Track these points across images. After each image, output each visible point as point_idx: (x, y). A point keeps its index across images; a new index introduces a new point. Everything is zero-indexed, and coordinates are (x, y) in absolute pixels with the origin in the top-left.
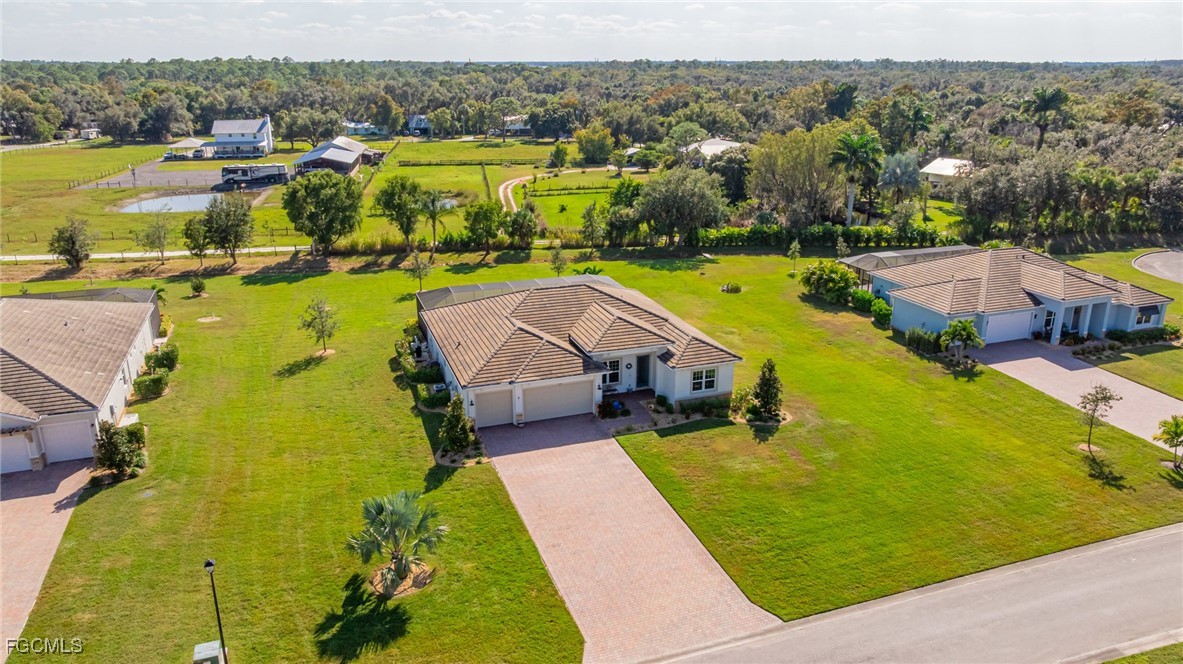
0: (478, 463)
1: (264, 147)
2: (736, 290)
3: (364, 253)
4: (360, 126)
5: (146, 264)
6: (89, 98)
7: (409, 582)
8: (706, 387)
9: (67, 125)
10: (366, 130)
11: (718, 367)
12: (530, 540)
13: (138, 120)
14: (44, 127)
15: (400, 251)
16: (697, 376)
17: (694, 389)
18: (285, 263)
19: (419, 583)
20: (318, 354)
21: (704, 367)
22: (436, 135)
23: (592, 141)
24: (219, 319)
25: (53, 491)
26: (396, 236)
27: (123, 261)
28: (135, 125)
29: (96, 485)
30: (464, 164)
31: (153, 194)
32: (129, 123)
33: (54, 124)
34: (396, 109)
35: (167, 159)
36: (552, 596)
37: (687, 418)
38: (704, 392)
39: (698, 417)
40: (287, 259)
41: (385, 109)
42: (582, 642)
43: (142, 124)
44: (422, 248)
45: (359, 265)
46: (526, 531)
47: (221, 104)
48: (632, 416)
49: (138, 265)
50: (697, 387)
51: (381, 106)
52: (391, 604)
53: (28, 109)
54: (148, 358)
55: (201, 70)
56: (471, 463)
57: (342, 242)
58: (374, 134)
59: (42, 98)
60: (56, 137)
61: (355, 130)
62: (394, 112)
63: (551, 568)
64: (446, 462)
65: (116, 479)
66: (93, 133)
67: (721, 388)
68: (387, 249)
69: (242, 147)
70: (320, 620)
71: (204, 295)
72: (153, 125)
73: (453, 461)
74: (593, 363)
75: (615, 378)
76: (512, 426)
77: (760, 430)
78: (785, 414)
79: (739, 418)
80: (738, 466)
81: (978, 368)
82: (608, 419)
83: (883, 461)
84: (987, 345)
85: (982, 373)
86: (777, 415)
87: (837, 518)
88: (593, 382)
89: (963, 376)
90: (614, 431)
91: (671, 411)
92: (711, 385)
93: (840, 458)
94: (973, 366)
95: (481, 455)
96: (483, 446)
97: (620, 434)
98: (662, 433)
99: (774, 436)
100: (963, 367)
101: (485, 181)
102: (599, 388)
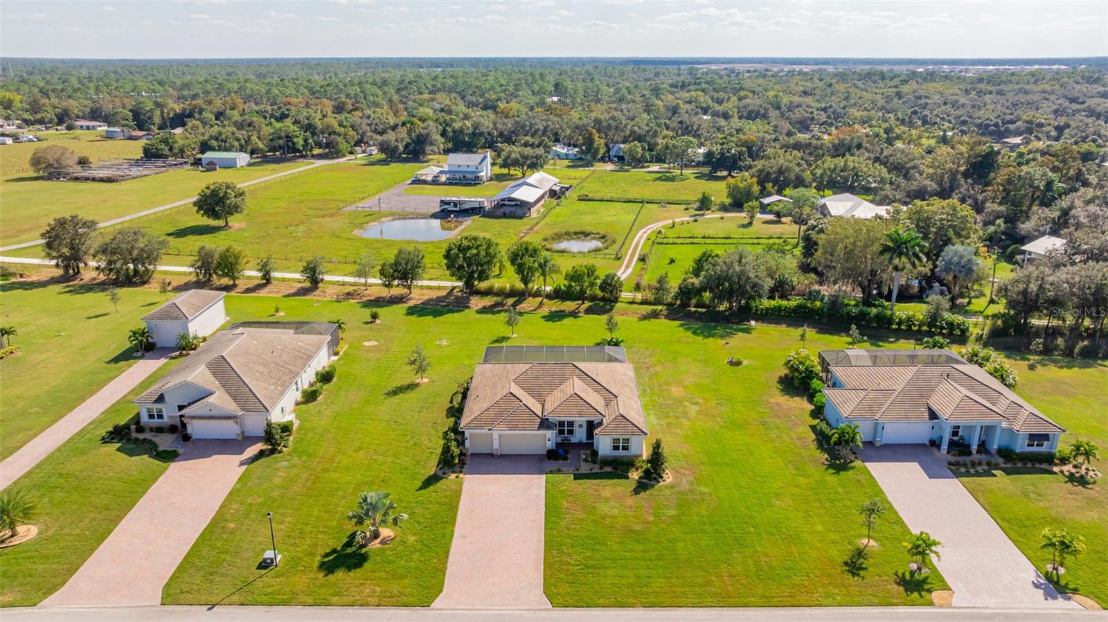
0: (457, 477)
1: (483, 176)
3: (497, 294)
4: (571, 152)
5: (355, 288)
7: (379, 540)
8: (623, 449)
10: (575, 155)
11: (631, 437)
12: (453, 531)
13: (404, 143)
14: (344, 146)
15: (521, 296)
16: (616, 440)
17: (614, 450)
18: (442, 297)
19: (383, 542)
20: (417, 381)
21: (621, 438)
22: (630, 164)
23: (739, 188)
24: (376, 343)
25: (241, 453)
26: (520, 285)
28: (401, 147)
29: (262, 454)
31: (390, 218)
32: (397, 146)
33: (349, 143)
34: (599, 142)
35: (414, 182)
36: (443, 564)
37: (601, 468)
38: (621, 453)
39: (609, 469)
41: (589, 141)
42: (441, 592)
43: (407, 146)
44: (537, 294)
45: (490, 304)
46: (455, 525)
47: (468, 128)
48: (569, 461)
50: (616, 448)
51: (586, 136)
52: (364, 550)
54: (317, 374)
56: (453, 476)
57: (483, 285)
62: (596, 144)
63: (452, 549)
64: (440, 473)
65: (272, 452)
66: (375, 151)
67: (633, 450)
68: (513, 293)
69: (467, 176)
70: (328, 551)
71: (378, 321)
72: (414, 148)
73: (444, 473)
74: (545, 424)
75: (571, 432)
76: (491, 455)
77: (641, 487)
78: (668, 477)
79: (635, 475)
80: (604, 508)
81: (853, 464)
82: (552, 461)
83: (704, 523)
84: (884, 445)
85: (854, 468)
86: (662, 477)
87: (636, 554)
88: (545, 435)
89: (834, 469)
90: (549, 469)
91: (594, 462)
92: (626, 448)
93: (676, 516)
94: (851, 461)
95: (461, 472)
96: (466, 466)
97: (551, 472)
98: (577, 477)
99: (648, 492)
100: (842, 461)
101: (633, 222)
102: (549, 440)
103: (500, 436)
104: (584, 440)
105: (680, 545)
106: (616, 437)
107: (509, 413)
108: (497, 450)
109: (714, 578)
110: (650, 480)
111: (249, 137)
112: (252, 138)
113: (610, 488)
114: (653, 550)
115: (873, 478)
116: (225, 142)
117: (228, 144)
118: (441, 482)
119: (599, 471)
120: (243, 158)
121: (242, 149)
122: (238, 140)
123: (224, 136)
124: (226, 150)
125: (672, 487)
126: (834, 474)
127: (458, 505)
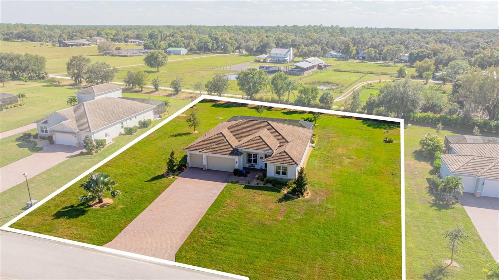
0: (173, 178)
1: (288, 59)
2: (390, 141)
4: (338, 54)
6: (249, 39)
7: (101, 204)
8: (282, 174)
9: (238, 48)
10: (340, 56)
11: (288, 166)
14: (230, 48)
16: (278, 167)
17: (276, 174)
19: (102, 206)
20: (192, 132)
21: (282, 165)
22: (368, 60)
23: (423, 67)
25: (72, 153)
28: (255, 49)
30: (360, 73)
31: (234, 73)
32: (253, 48)
33: (233, 47)
34: (353, 49)
35: (255, 62)
36: (126, 224)
37: (264, 184)
38: (281, 176)
39: (270, 185)
41: (348, 47)
42: (111, 241)
46: (151, 203)
48: (247, 178)
50: (278, 173)
51: (346, 46)
52: (88, 209)
53: (227, 42)
54: (139, 122)
55: (300, 30)
56: (172, 176)
58: (343, 58)
60: (233, 52)
61: (336, 55)
62: (351, 49)
63: (139, 216)
64: (165, 175)
66: (244, 51)
67: (288, 176)
69: (280, 59)
70: (68, 205)
73: (168, 175)
74: (235, 152)
75: (255, 161)
76: (202, 169)
77: (286, 198)
78: (308, 195)
79: (285, 191)
80: (253, 208)
81: (453, 206)
82: (236, 177)
83: (319, 228)
84: (483, 196)
85: (453, 208)
86: (302, 194)
87: (257, 240)
88: (234, 159)
89: (437, 207)
90: (231, 181)
91: (262, 180)
92: (284, 173)
93: (300, 220)
94: (453, 204)
95: (177, 175)
96: (183, 173)
97: (232, 182)
98: (246, 187)
99: (288, 202)
100: (445, 202)
101: (357, 81)
102: (236, 163)
103: (207, 157)
104: (264, 168)
105: (292, 239)
106: (279, 165)
107: (215, 144)
108: (205, 166)
109: (307, 268)
110: (294, 195)
111: (189, 43)
112: (191, 43)
113: (262, 196)
114: (271, 239)
115: (468, 217)
116: (178, 44)
117: (179, 45)
118: (162, 179)
119: (263, 186)
120: (184, 51)
121: (186, 48)
122: (184, 43)
123: (178, 41)
124: (178, 47)
125: (307, 201)
126: (436, 210)
127: (162, 193)
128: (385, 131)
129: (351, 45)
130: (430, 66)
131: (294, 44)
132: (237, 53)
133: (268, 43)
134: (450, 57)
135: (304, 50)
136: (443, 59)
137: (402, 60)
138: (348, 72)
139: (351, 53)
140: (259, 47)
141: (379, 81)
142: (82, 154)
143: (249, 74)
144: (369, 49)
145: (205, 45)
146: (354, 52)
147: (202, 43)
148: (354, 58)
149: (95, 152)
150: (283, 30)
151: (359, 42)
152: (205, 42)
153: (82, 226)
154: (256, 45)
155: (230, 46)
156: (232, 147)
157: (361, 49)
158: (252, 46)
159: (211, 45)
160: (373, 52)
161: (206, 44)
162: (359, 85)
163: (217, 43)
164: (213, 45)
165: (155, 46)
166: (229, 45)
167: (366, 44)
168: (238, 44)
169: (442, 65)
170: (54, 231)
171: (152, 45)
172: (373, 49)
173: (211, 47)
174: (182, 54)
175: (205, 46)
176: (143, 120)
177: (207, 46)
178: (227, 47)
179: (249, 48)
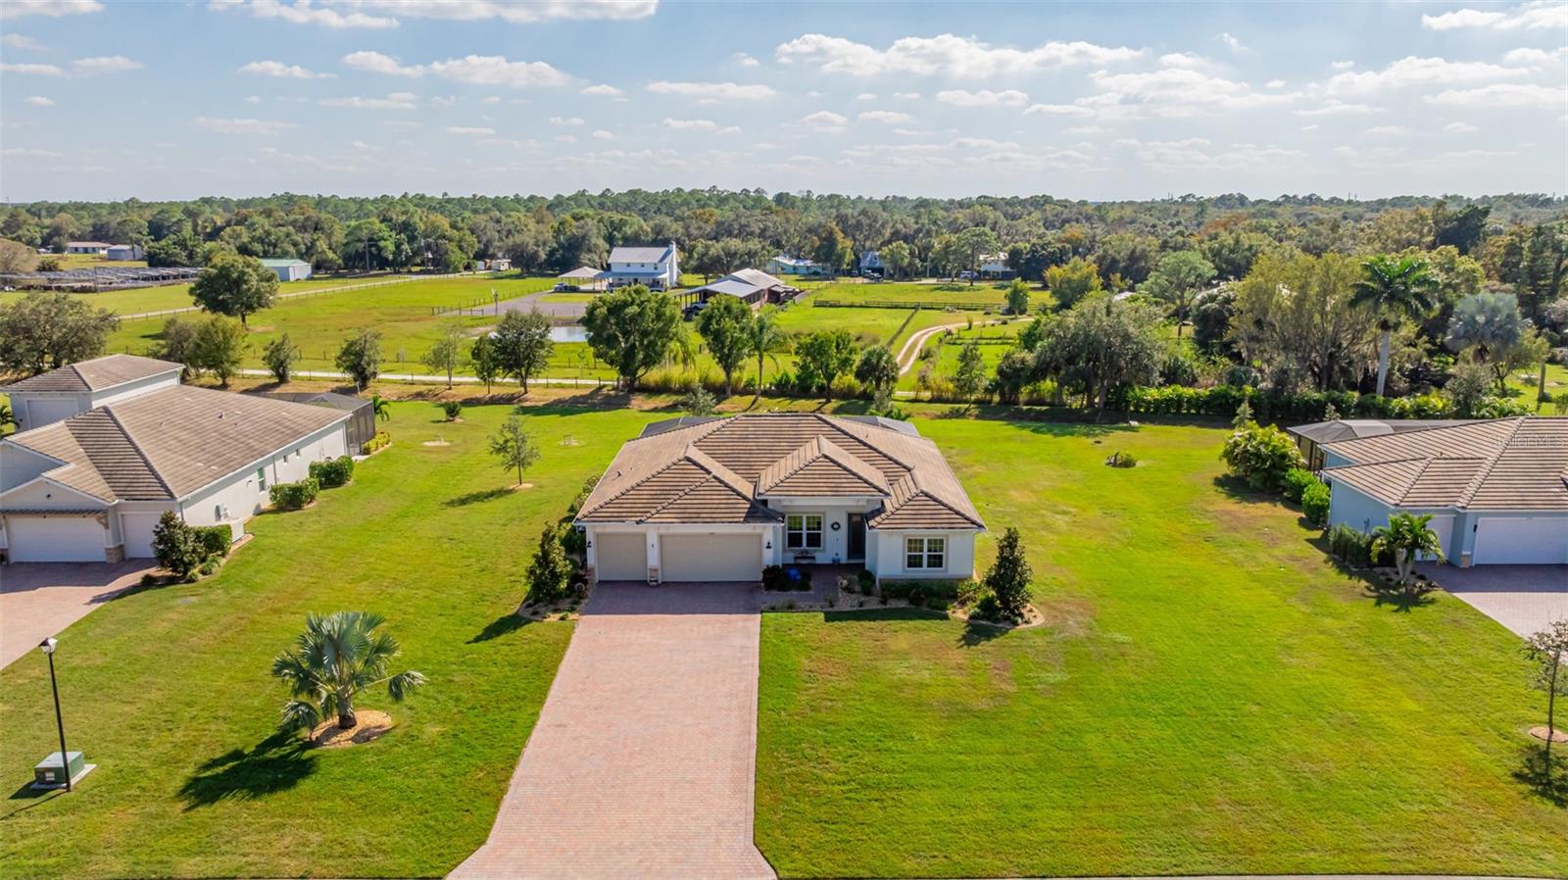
0: (562, 619)
1: (665, 279)
2: (1128, 464)
4: (801, 264)
5: (430, 387)
6: (511, 227)
7: (352, 733)
8: (929, 566)
9: (481, 255)
10: (808, 268)
11: (947, 536)
12: (536, 715)
13: (548, 249)
14: (456, 256)
15: (720, 392)
16: (914, 544)
17: (909, 565)
18: (582, 396)
19: (364, 737)
20: (511, 487)
21: (926, 535)
22: (891, 277)
23: (1069, 281)
24: (447, 444)
25: (105, 584)
27: (412, 383)
28: (543, 256)
30: (896, 307)
32: (536, 252)
33: (467, 253)
34: (844, 244)
35: (559, 290)
36: (499, 782)
38: (925, 572)
39: (902, 604)
40: (586, 392)
41: (830, 241)
42: (481, 843)
43: (552, 253)
44: (747, 390)
46: (542, 703)
48: (812, 592)
49: (423, 388)
50: (914, 562)
51: (825, 239)
52: (309, 753)
53: (444, 237)
54: (312, 468)
56: (554, 618)
57: (653, 375)
58: (816, 273)
59: (460, 225)
60: (468, 267)
61: (795, 268)
62: (840, 247)
63: (529, 751)
64: (528, 613)
65: (171, 581)
66: (504, 265)
67: (952, 568)
69: (640, 279)
70: (218, 755)
71: (458, 420)
72: (563, 256)
73: (535, 613)
74: (759, 510)
75: (815, 540)
76: (644, 583)
77: (978, 631)
78: (1035, 617)
79: (960, 614)
80: (900, 671)
81: (1430, 595)
82: (774, 592)
83: (1138, 697)
84: (1477, 565)
85: (1433, 601)
86: (1021, 615)
87: (987, 760)
88: (760, 536)
89: (1395, 603)
90: (769, 604)
91: (867, 592)
92: (936, 561)
93: (1068, 683)
94: (1422, 591)
95: (572, 610)
96: (586, 601)
97: (773, 609)
98: (830, 617)
99: (994, 641)
100: (1403, 590)
101: (904, 326)
102: (769, 547)
103: (661, 537)
104: (844, 559)
105: (1091, 740)
106: (914, 534)
107: (681, 493)
108: (656, 570)
109: (1196, 809)
110: (997, 621)
111: (313, 243)
112: (318, 243)
113: (904, 635)
114: (1028, 751)
115: (1487, 617)
116: (275, 246)
117: (278, 250)
118: (526, 627)
119: (880, 607)
120: (300, 269)
121: (301, 256)
122: (295, 244)
123: (272, 238)
124: (275, 256)
125: (1045, 631)
126: (1396, 611)
127: (556, 667)
128: (1091, 440)
129: (840, 236)
130: (1088, 277)
131: (660, 237)
132: (481, 271)
133: (584, 237)
134: (1133, 252)
135: (712, 251)
136: (1118, 257)
137: (986, 273)
138: (861, 306)
139: (841, 257)
140: (557, 250)
141: (966, 325)
142: (148, 583)
143: (625, 304)
144: (894, 245)
145: (370, 246)
146: (849, 257)
147: (360, 240)
148: (849, 274)
149: (203, 573)
150: (599, 204)
151: (858, 226)
152: (370, 240)
153: (331, 813)
154: (544, 244)
155: (456, 250)
156: (745, 498)
157: (863, 246)
158: (531, 248)
159: (392, 248)
160: (906, 253)
161: (376, 245)
162: (922, 335)
163: (412, 239)
164: (398, 246)
165: (191, 256)
166: (452, 247)
167: (879, 232)
168: (479, 242)
169: (1119, 275)
170: (224, 848)
171: (177, 251)
172: (905, 245)
173: (394, 253)
174: (292, 279)
175: (373, 249)
176: (321, 460)
177: (380, 249)
178: (446, 253)
179: (522, 252)
